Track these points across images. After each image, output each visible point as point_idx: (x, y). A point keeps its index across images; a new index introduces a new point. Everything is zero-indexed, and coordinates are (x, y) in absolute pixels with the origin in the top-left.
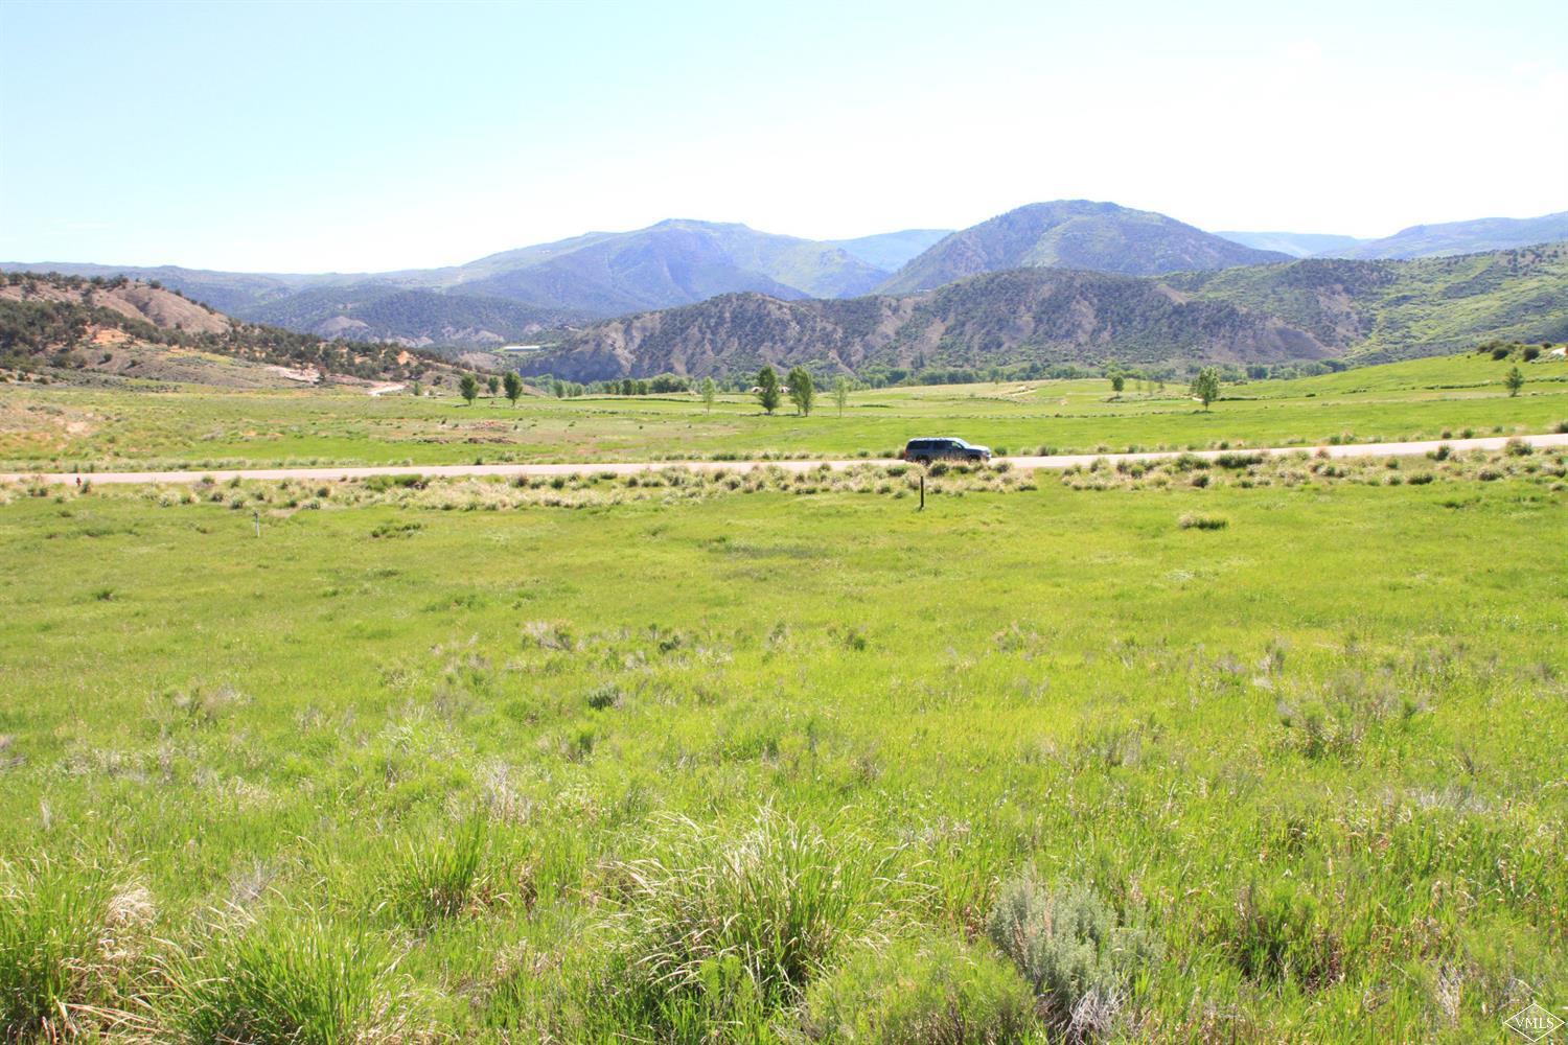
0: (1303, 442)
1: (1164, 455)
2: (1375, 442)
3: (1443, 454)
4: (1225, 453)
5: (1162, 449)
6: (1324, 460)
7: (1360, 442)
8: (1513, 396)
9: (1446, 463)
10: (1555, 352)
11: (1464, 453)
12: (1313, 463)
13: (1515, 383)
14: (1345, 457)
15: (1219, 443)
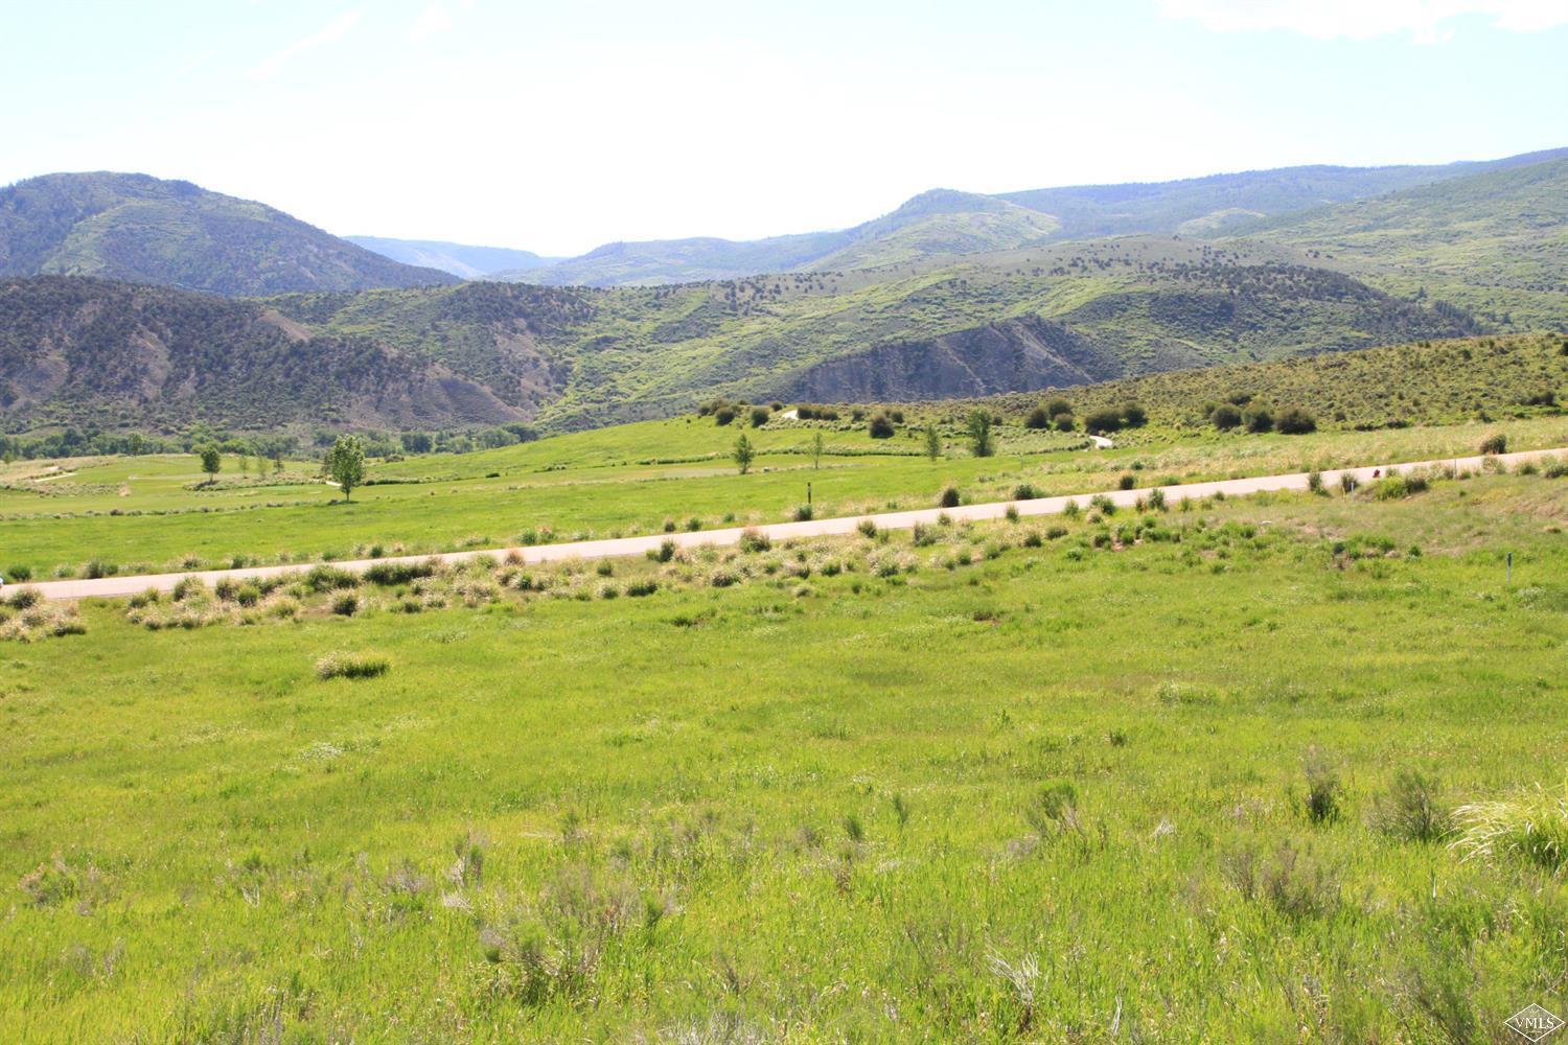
0: (486, 542)
1: (289, 569)
2: (581, 539)
3: (667, 554)
4: (379, 562)
5: (284, 560)
6: (517, 568)
7: (563, 541)
8: (743, 473)
9: (671, 565)
10: (786, 415)
11: (692, 551)
12: (501, 572)
13: (744, 457)
14: (544, 561)
15: (369, 549)
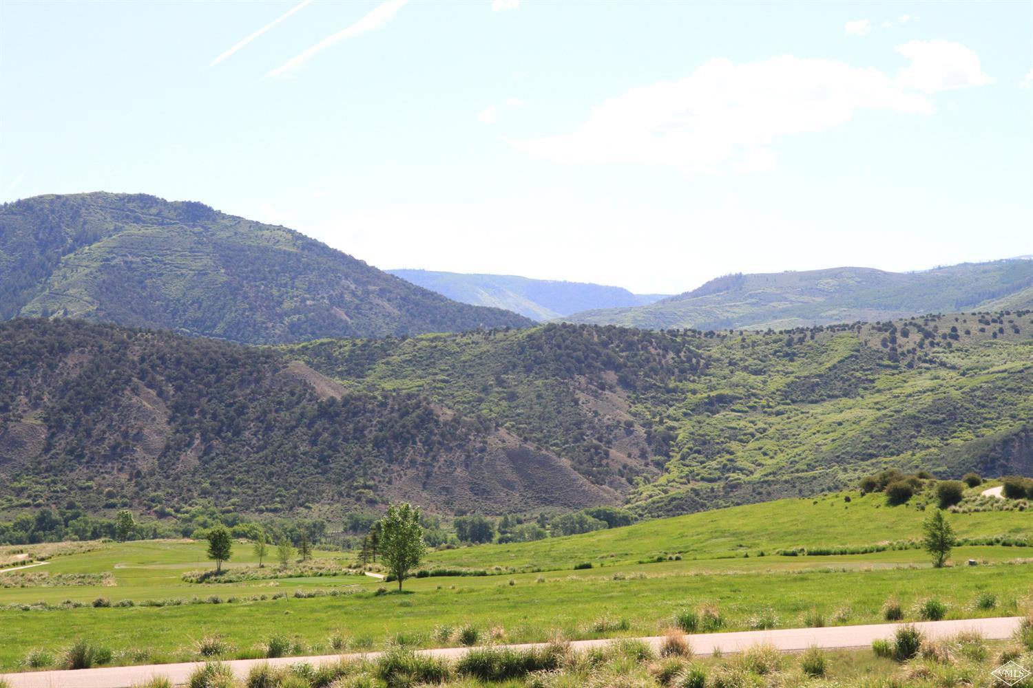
0: (624, 627)
1: (351, 657)
2: (761, 627)
3: (907, 648)
4: (478, 650)
5: (338, 646)
6: (682, 660)
7: (734, 628)
8: (939, 565)
9: (917, 664)
10: (988, 493)
11: (947, 644)
12: (657, 666)
13: (940, 544)
14: (717, 654)
15: (457, 633)
